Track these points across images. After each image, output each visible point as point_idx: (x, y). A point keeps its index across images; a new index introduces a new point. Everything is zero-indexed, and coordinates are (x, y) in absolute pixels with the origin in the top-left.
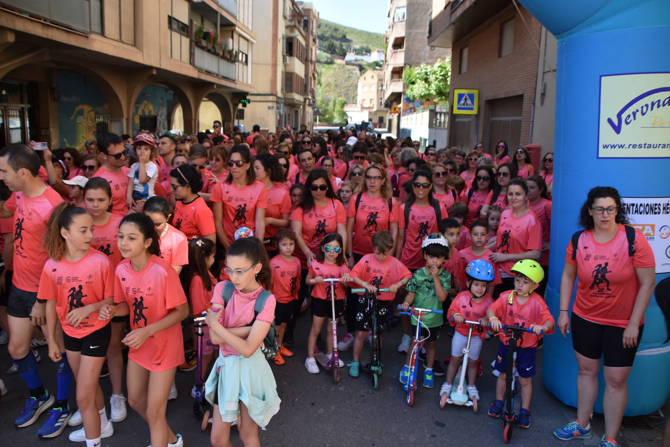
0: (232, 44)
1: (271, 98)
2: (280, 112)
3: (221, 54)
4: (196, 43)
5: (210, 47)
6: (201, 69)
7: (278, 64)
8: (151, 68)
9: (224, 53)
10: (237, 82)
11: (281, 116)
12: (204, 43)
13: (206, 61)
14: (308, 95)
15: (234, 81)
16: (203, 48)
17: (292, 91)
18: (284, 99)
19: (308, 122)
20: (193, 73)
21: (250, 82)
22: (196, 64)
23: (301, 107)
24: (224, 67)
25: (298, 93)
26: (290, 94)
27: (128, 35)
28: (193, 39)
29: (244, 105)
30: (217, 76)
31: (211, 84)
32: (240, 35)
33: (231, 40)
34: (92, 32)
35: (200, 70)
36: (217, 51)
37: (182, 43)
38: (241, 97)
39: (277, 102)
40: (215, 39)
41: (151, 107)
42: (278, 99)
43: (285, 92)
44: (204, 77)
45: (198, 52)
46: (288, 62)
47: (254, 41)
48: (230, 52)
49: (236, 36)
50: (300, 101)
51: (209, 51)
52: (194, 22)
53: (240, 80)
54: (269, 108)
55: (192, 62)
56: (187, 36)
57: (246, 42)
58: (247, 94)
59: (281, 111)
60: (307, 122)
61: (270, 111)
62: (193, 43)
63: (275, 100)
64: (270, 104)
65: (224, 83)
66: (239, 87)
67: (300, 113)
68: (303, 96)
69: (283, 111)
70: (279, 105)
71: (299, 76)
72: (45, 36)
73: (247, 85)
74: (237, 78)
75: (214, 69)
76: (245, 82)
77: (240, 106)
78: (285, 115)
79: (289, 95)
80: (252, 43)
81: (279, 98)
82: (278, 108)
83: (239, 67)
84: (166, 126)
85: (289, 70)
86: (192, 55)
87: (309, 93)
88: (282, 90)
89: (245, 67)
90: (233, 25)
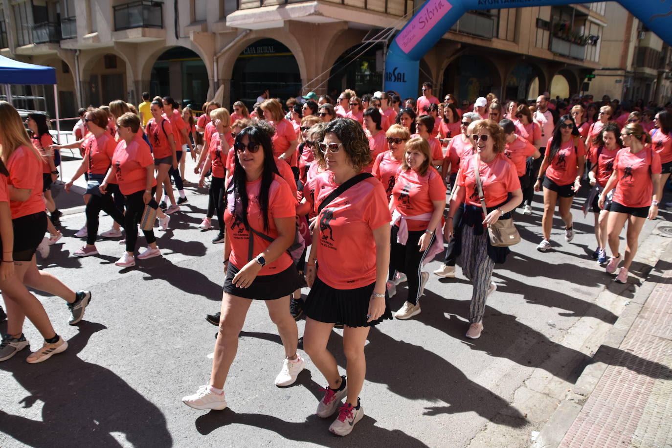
0: (584, 31)
1: (619, 72)
2: (627, 85)
3: (573, 40)
4: (554, 35)
5: (564, 36)
6: (557, 54)
7: (631, 39)
8: (521, 55)
9: (575, 39)
10: (584, 61)
11: (627, 89)
12: (560, 34)
13: (561, 47)
14: (664, 68)
15: (582, 60)
16: (559, 38)
17: (643, 66)
18: (634, 73)
19: (663, 96)
20: (549, 56)
21: (597, 60)
22: (553, 49)
23: (655, 80)
24: (575, 50)
25: (651, 67)
26: (641, 68)
27: (511, 35)
28: (552, 31)
29: (590, 79)
30: (567, 57)
31: (562, 64)
32: (592, 22)
33: (583, 28)
34: (493, 37)
35: (555, 54)
36: (570, 38)
37: (543, 36)
38: (588, 72)
39: (625, 76)
40: (569, 29)
41: (515, 80)
42: (627, 74)
43: (635, 66)
44: (557, 59)
45: (555, 41)
46: (643, 37)
47: (605, 25)
48: (581, 38)
49: (587, 24)
50: (651, 75)
51: (563, 39)
52: (554, 17)
53: (588, 58)
54: (617, 81)
55: (549, 48)
56: (548, 30)
57: (596, 27)
58: (593, 70)
59: (629, 84)
60: (661, 95)
61: (618, 84)
62: (552, 35)
63: (624, 74)
64: (618, 78)
65: (573, 62)
66: (586, 65)
67: (653, 87)
68: (657, 69)
69: (630, 85)
70: (627, 79)
71: (654, 50)
72: (473, 43)
73: (594, 62)
74: (585, 57)
75: (566, 52)
76: (592, 60)
77: (586, 80)
78: (634, 88)
79: (640, 70)
80: (603, 27)
81: (628, 72)
82: (625, 82)
83: (588, 48)
84: (524, 94)
85: (643, 44)
86: (550, 43)
87: (666, 66)
88: (633, 64)
89: (594, 48)
90: (587, 15)
